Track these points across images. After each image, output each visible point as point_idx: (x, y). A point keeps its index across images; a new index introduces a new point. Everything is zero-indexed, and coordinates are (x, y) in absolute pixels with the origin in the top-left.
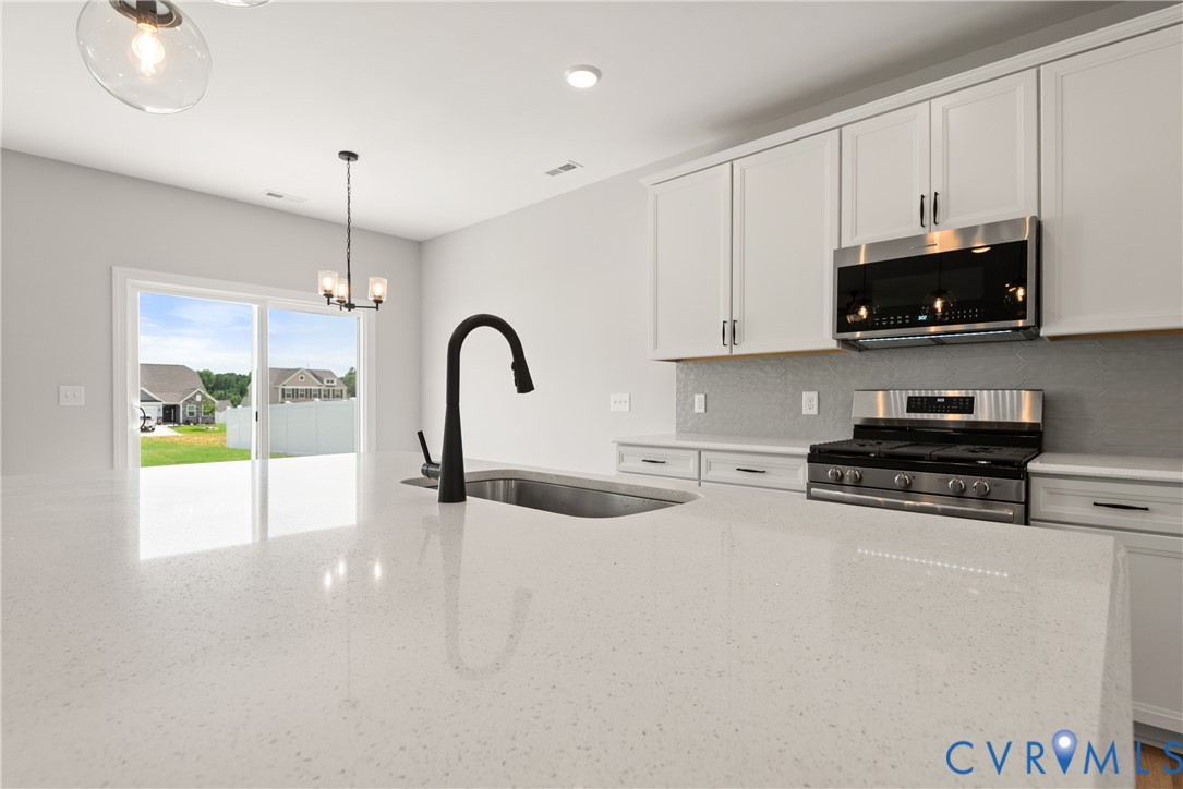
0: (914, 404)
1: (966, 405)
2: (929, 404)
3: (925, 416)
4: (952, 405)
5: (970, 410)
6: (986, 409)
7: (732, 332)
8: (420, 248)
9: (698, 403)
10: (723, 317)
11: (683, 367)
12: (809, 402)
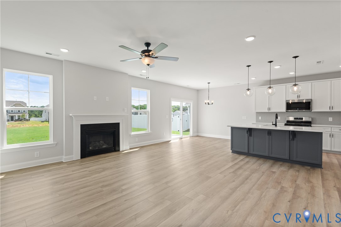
0: (295, 119)
1: (302, 119)
2: (297, 119)
3: (296, 120)
4: (300, 119)
5: (303, 119)
6: (304, 119)
7: (269, 109)
8: (198, 91)
9: (260, 118)
10: (268, 107)
11: (257, 113)
12: (279, 118)
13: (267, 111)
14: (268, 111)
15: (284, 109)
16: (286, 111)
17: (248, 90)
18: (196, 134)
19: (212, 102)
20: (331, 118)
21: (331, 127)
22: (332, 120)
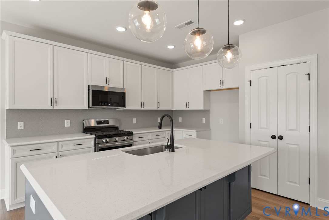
2: (101, 122)
3: (99, 125)
4: (104, 122)
5: (108, 123)
7: (54, 101)
9: (20, 126)
11: (11, 111)
12: (67, 123)
13: (49, 107)
14: (51, 108)
16: (89, 108)
20: (135, 119)
21: (150, 133)
22: (136, 123)
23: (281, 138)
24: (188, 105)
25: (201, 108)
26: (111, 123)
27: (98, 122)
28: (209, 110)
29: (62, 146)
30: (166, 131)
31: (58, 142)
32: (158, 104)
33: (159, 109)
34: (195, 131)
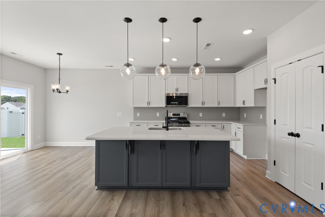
1: (179, 115)
2: (175, 115)
4: (177, 115)
7: (149, 103)
8: (45, 70)
9: (138, 114)
10: (147, 101)
11: (135, 108)
12: (158, 114)
13: (146, 106)
14: (148, 106)
15: (163, 104)
16: (166, 106)
17: (128, 65)
18: (41, 145)
19: (68, 88)
20: (201, 113)
21: (205, 123)
22: (202, 116)
23: (298, 135)
24: (244, 103)
25: (252, 105)
26: (182, 115)
27: (173, 115)
28: (265, 107)
29: (149, 125)
30: (222, 123)
31: (147, 123)
32: (218, 102)
33: (219, 106)
34: (242, 125)
